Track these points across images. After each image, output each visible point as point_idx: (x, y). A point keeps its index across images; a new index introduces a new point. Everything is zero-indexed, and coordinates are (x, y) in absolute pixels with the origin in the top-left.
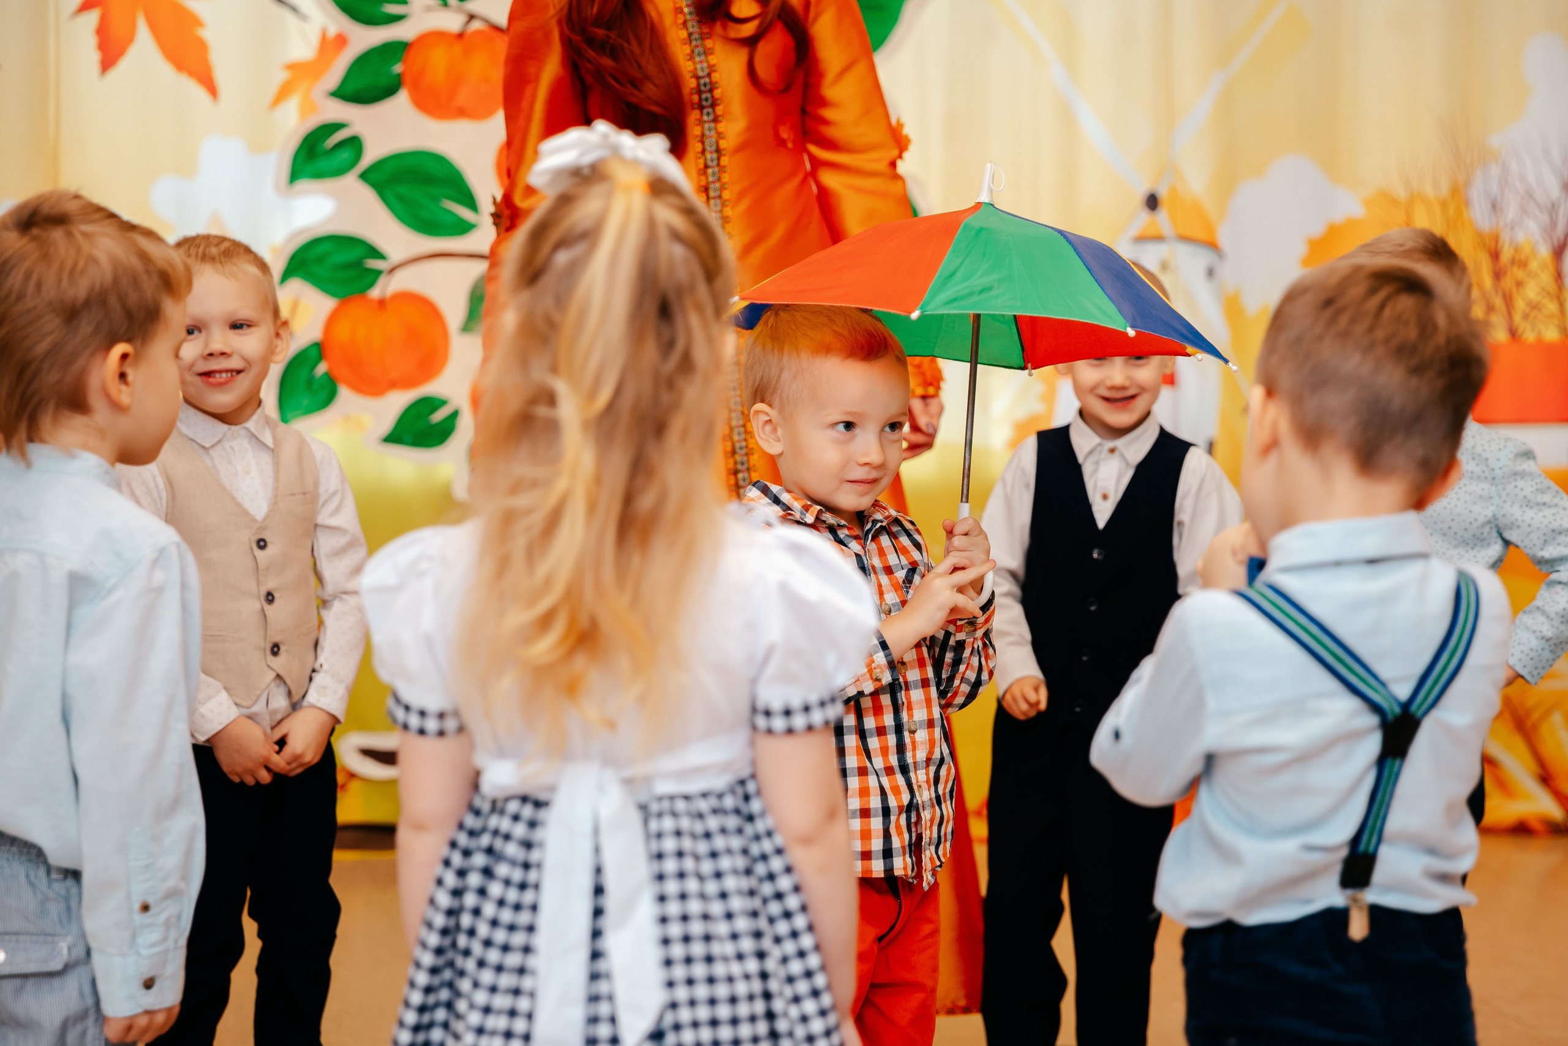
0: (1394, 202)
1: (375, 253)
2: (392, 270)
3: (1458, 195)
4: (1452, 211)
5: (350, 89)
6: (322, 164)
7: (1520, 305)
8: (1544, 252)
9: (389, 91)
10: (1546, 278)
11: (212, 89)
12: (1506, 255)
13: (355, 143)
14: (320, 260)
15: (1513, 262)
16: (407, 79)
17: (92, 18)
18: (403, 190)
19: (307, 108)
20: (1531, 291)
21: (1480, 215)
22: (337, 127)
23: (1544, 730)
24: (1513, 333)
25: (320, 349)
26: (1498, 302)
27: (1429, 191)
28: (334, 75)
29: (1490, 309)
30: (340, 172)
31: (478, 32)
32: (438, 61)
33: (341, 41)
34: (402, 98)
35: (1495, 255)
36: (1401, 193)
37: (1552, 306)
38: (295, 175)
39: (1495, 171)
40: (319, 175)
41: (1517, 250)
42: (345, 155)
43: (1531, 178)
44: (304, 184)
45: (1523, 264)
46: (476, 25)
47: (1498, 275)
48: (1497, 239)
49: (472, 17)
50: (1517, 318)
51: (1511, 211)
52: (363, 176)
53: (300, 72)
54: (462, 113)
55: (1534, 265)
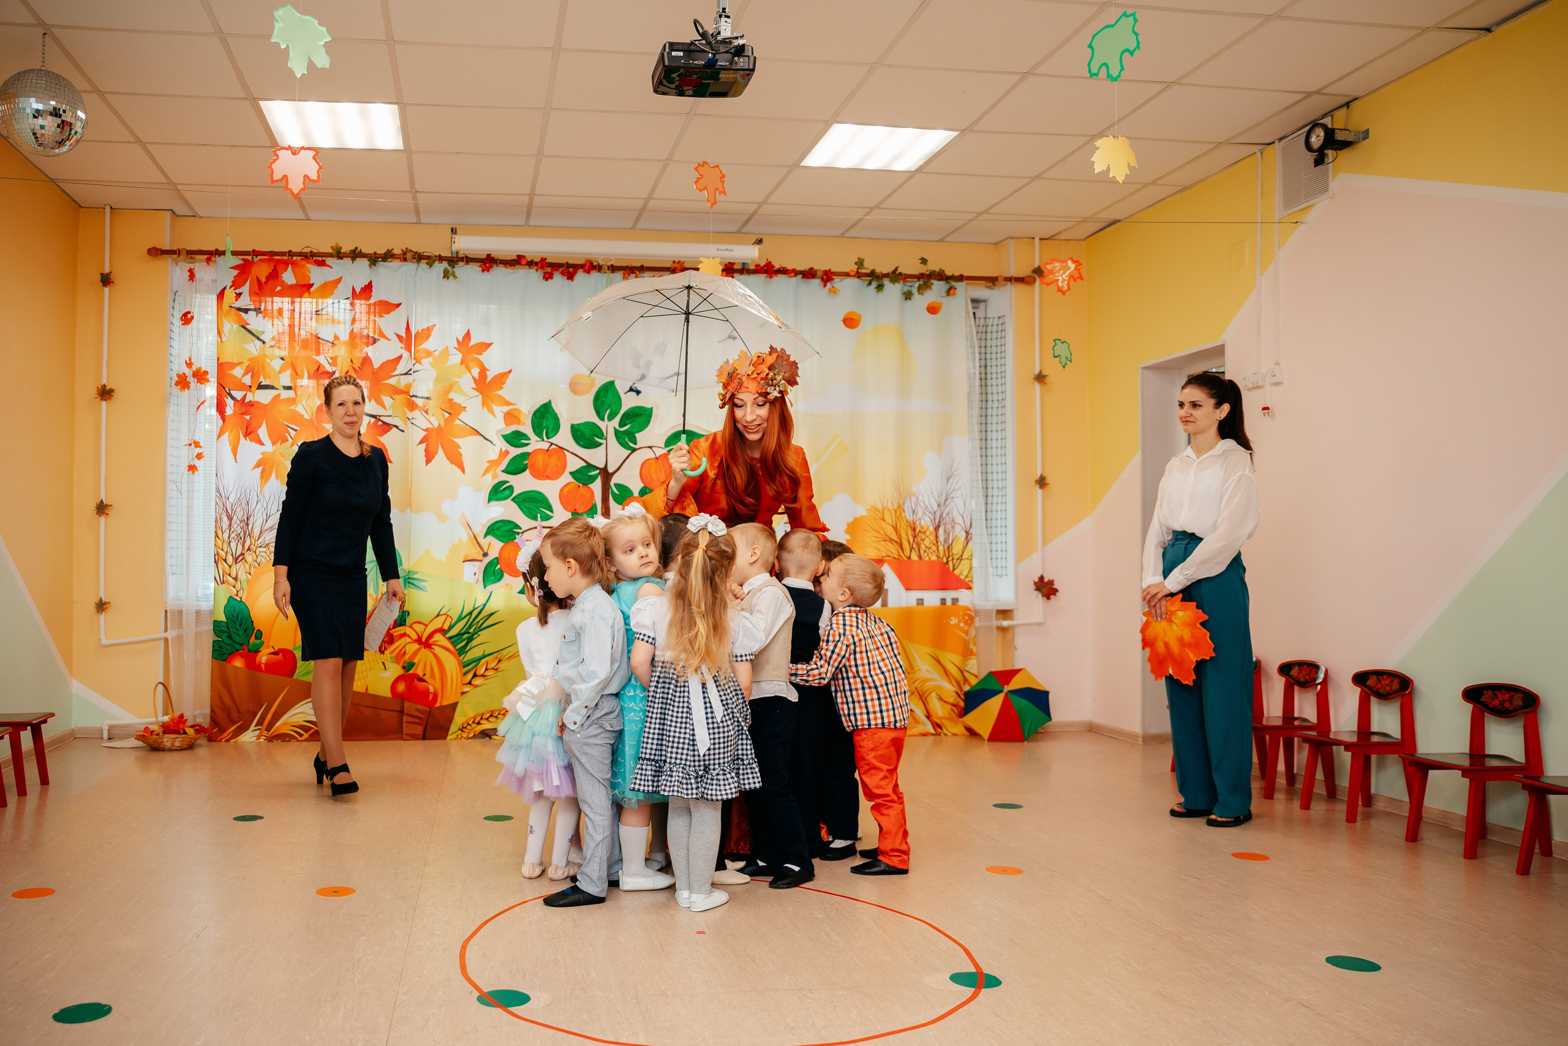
0: (878, 510)
1: (518, 527)
2: (523, 533)
3: (900, 508)
4: (898, 514)
5: (509, 469)
6: (500, 495)
7: (923, 547)
8: (932, 528)
9: (523, 470)
10: (932, 538)
11: (463, 471)
12: (917, 531)
13: (511, 487)
14: (498, 529)
15: (920, 531)
16: (529, 466)
17: (424, 445)
18: (526, 504)
19: (495, 476)
20: (927, 542)
21: (908, 515)
22: (506, 482)
23: (928, 699)
24: (920, 557)
25: (497, 560)
26: (915, 546)
27: (890, 506)
28: (504, 465)
29: (912, 549)
30: (505, 498)
31: (553, 449)
32: (540, 460)
33: (507, 452)
34: (528, 471)
35: (914, 530)
36: (880, 507)
37: (934, 548)
38: (490, 500)
39: (914, 499)
40: (498, 500)
41: (922, 527)
42: (507, 492)
43: (927, 503)
44: (493, 503)
45: (924, 533)
46: (553, 447)
47: (915, 537)
48: (914, 524)
49: (552, 444)
50: (922, 552)
51: (920, 514)
52: (513, 500)
53: (493, 464)
54: (547, 478)
55: (928, 533)
